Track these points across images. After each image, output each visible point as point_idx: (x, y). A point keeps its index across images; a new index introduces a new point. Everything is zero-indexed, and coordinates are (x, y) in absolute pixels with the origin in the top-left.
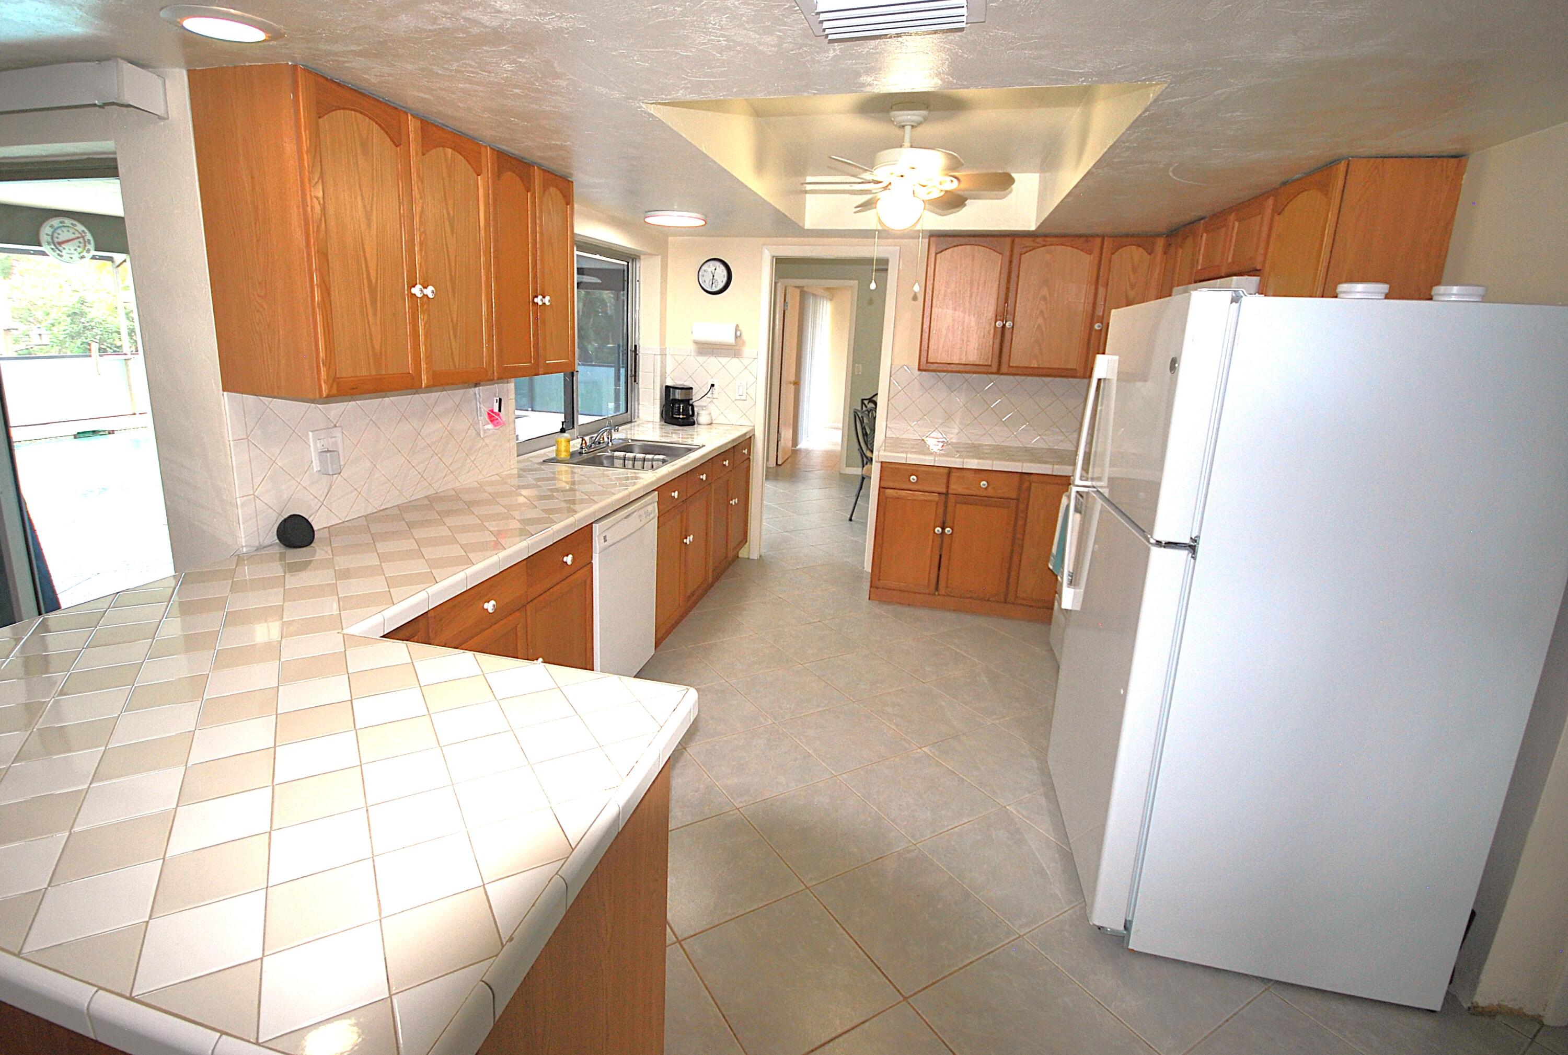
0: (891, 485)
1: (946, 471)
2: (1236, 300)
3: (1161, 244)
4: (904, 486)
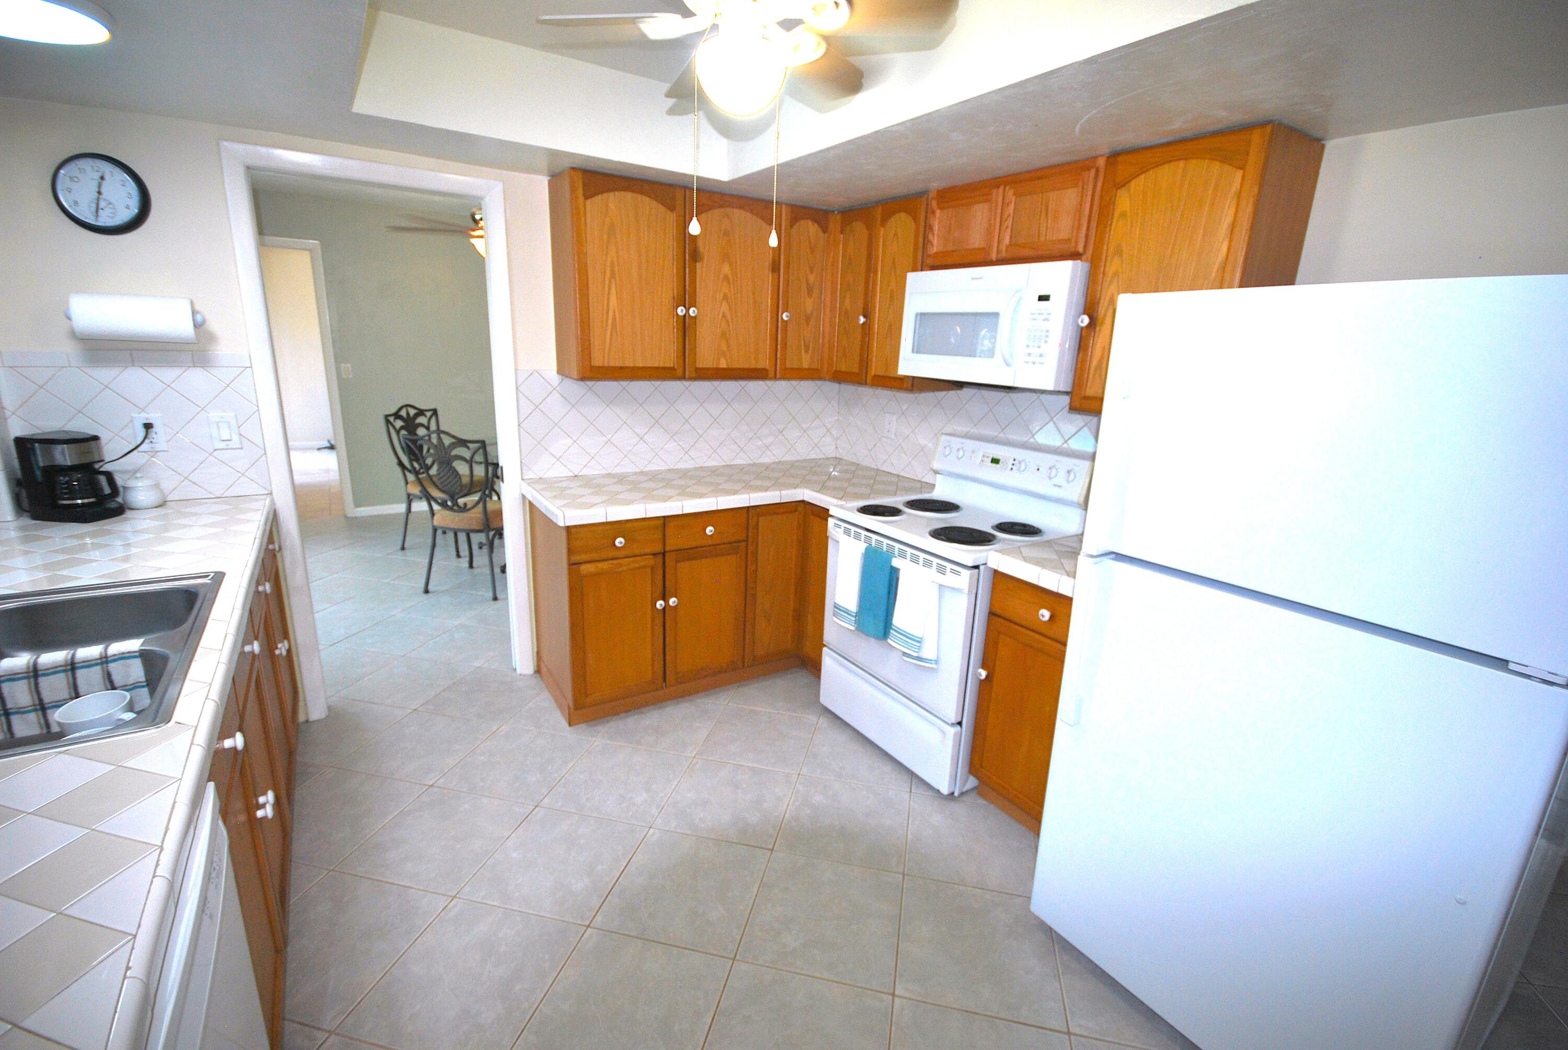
1: (661, 522)
3: (835, 223)
4: (604, 555)
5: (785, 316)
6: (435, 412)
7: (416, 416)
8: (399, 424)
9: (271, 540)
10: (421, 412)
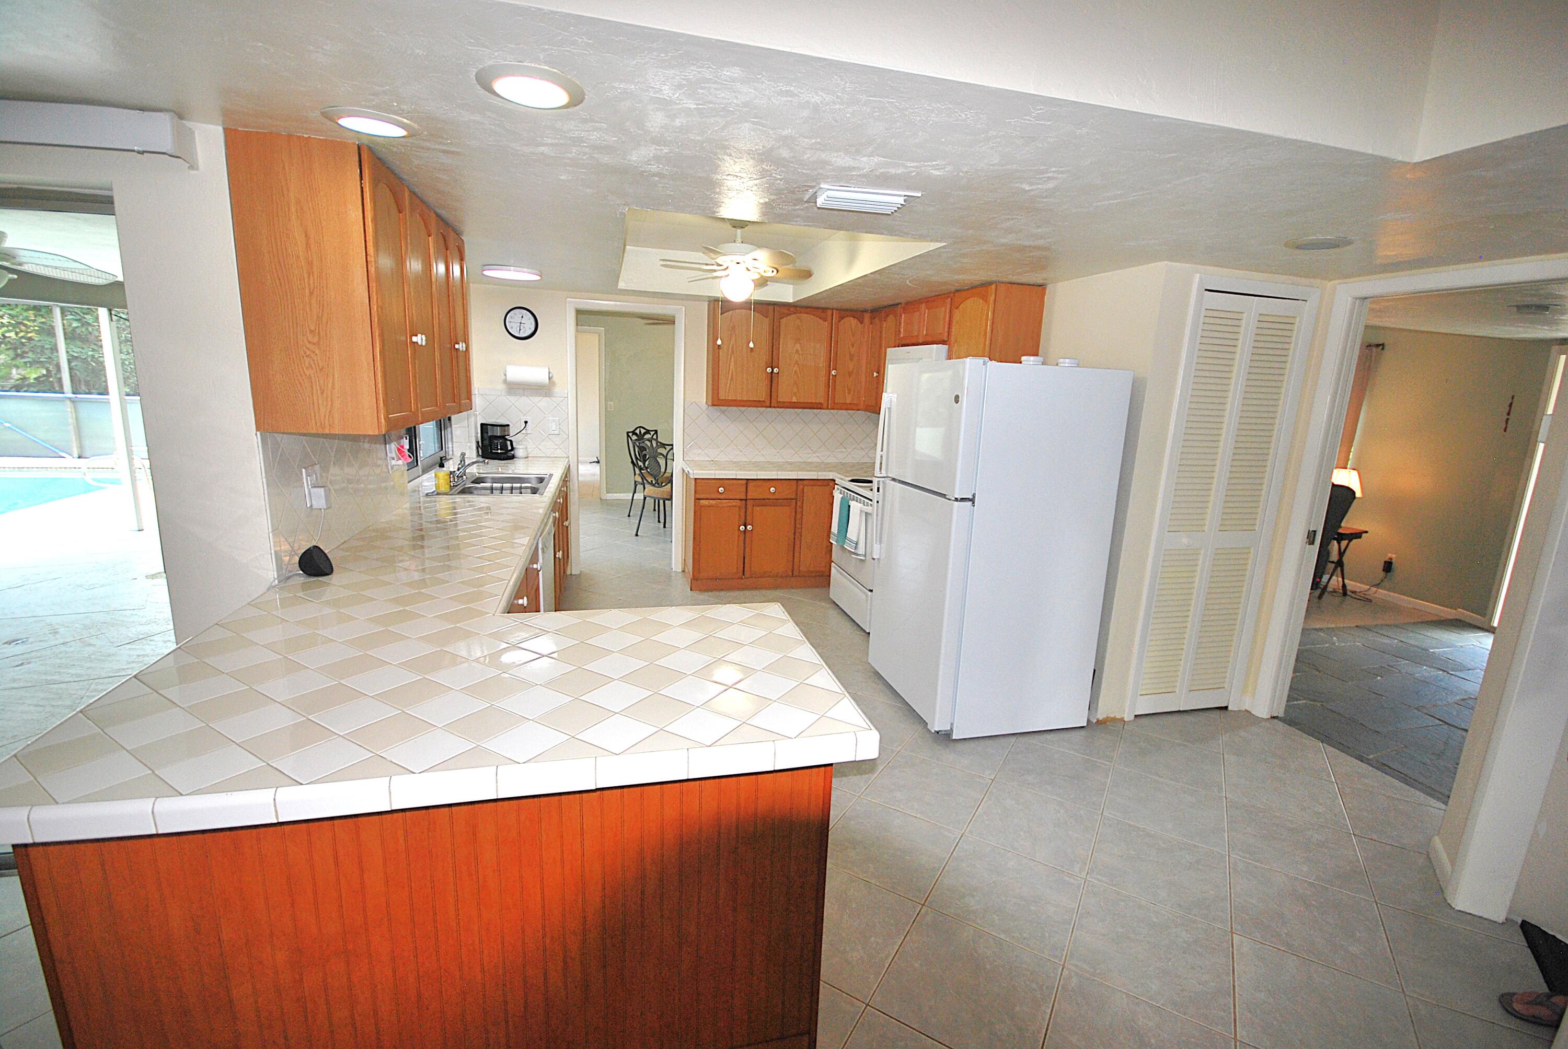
0: (702, 496)
1: (745, 482)
2: (985, 363)
3: (867, 317)
4: (714, 496)
5: (833, 372)
6: (656, 432)
7: (645, 434)
8: (634, 437)
9: (566, 477)
10: (648, 432)
